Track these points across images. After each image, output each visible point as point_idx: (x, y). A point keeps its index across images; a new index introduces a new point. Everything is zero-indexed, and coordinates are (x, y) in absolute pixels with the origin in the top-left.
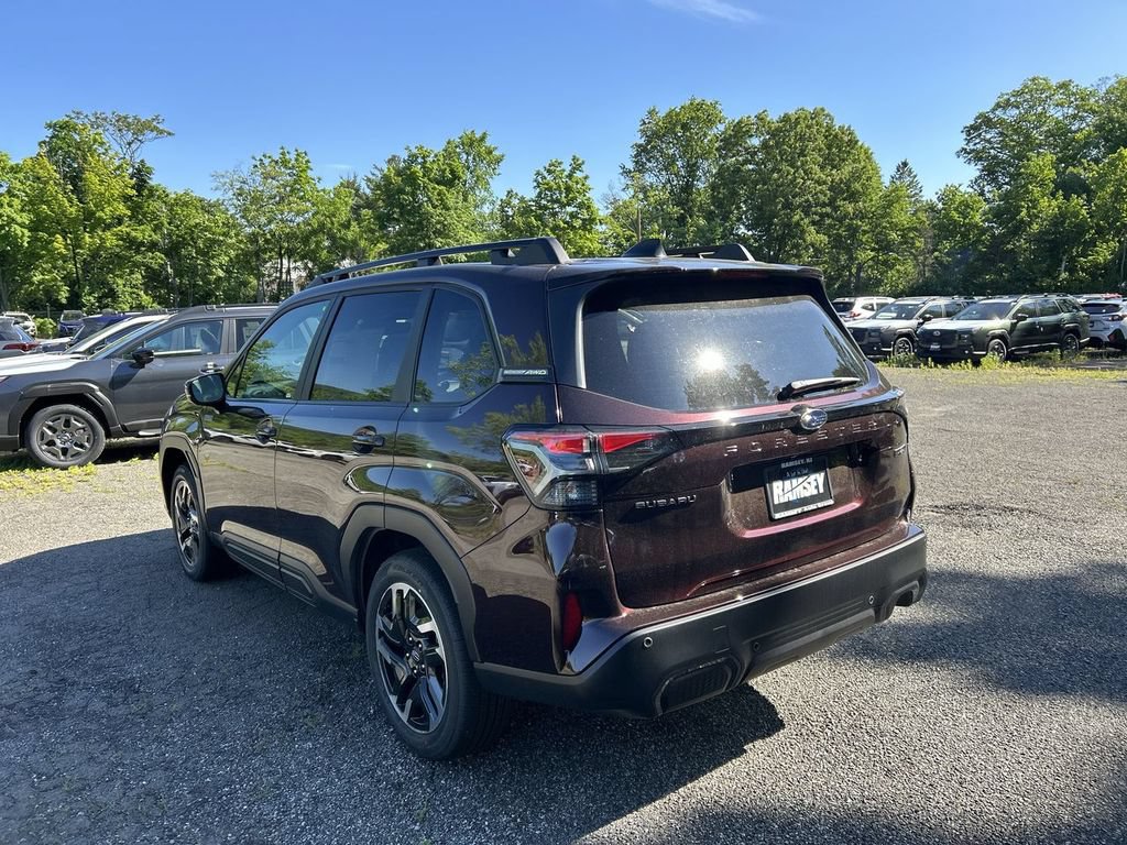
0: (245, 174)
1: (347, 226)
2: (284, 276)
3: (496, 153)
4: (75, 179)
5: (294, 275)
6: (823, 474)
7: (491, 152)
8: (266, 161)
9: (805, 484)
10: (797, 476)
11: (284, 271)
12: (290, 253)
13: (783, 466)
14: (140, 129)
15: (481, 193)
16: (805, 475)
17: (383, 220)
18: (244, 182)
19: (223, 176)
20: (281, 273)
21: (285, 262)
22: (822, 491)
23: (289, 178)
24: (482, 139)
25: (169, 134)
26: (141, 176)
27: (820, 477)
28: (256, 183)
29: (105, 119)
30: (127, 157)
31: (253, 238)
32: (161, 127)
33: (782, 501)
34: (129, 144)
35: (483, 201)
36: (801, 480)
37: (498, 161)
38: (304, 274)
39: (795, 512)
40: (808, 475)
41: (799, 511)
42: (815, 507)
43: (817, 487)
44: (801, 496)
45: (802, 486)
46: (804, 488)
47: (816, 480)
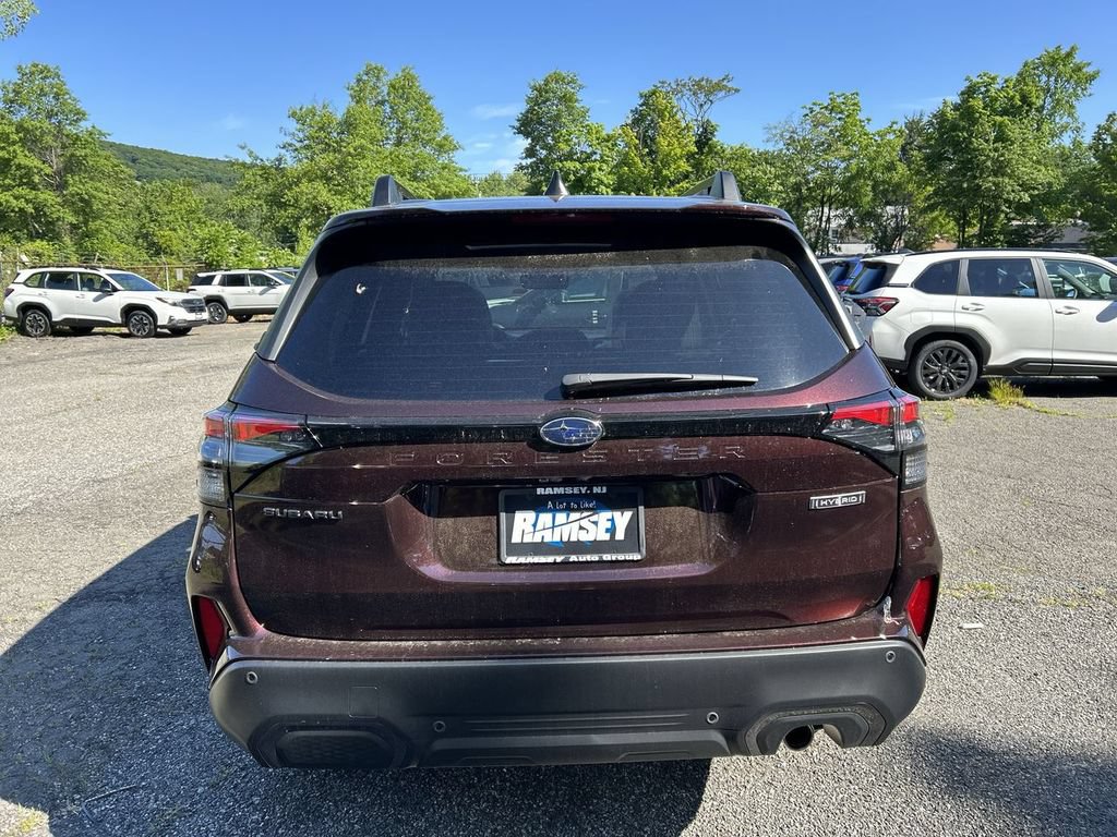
0: (795, 123)
1: (891, 167)
2: (824, 224)
3: (1089, 70)
4: (647, 141)
5: (833, 225)
6: (628, 514)
7: (1080, 69)
8: (817, 109)
9: (584, 523)
10: (569, 509)
11: (824, 219)
12: (831, 201)
13: (540, 491)
14: (708, 90)
15: (1061, 119)
16: (587, 509)
17: (934, 161)
18: (793, 132)
19: (776, 128)
20: (821, 219)
21: (826, 210)
22: (620, 535)
23: (839, 123)
24: (1069, 55)
25: (737, 91)
26: (707, 135)
27: (622, 519)
28: (805, 131)
29: (684, 86)
30: (699, 118)
31: (797, 188)
32: (730, 85)
33: (528, 539)
34: (701, 105)
35: (1064, 129)
36: (574, 516)
37: (1091, 78)
38: (844, 222)
39: (550, 559)
40: (595, 510)
41: (559, 559)
42: (595, 558)
43: (612, 531)
44: (573, 539)
45: (576, 525)
46: (581, 528)
47: (612, 520)
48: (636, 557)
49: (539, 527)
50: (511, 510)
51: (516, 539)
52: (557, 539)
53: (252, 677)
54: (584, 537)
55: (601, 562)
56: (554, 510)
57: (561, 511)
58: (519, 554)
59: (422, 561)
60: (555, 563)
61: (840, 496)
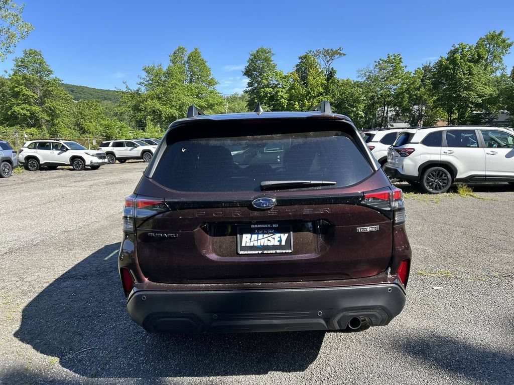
0: (371, 68)
1: (418, 89)
2: (385, 115)
3: (508, 42)
4: (304, 78)
5: (390, 114)
6: (286, 235)
7: (504, 41)
8: (381, 62)
9: (270, 238)
10: (264, 233)
11: (385, 112)
12: (389, 104)
13: (252, 226)
14: (331, 54)
15: (496, 64)
16: (271, 233)
17: (436, 85)
18: (370, 73)
19: (362, 71)
20: (384, 112)
21: (386, 108)
22: (283, 243)
23: (391, 68)
24: (500, 34)
25: (344, 55)
26: (331, 75)
27: (284, 237)
28: (376, 72)
29: (320, 52)
30: (327, 67)
31: (372, 98)
32: (341, 52)
33: (248, 245)
34: (328, 61)
35: (497, 69)
37: (510, 45)
38: (394, 113)
39: (257, 252)
40: (274, 233)
41: (260, 252)
42: (274, 252)
43: (280, 241)
44: (265, 244)
45: (266, 239)
46: (268, 240)
47: (280, 237)
48: (290, 251)
49: (252, 240)
50: (241, 234)
51: (243, 244)
52: (259, 244)
53: (144, 298)
54: (270, 244)
55: (276, 253)
56: (258, 233)
57: (260, 233)
58: (245, 250)
59: (207, 253)
60: (258, 254)
61: (369, 227)
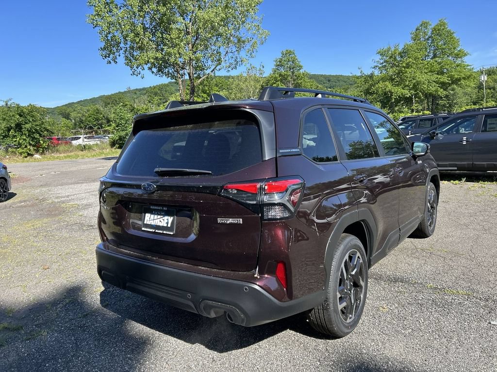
6: (172, 218)
9: (161, 219)
10: (158, 214)
13: (152, 207)
16: (162, 215)
22: (169, 226)
27: (171, 219)
33: (148, 223)
36: (159, 217)
39: (151, 230)
40: (164, 215)
41: (153, 231)
42: (162, 232)
43: (167, 223)
44: (158, 225)
45: (159, 220)
46: (160, 221)
47: (168, 219)
48: (172, 233)
49: (151, 219)
50: (145, 213)
51: (145, 222)
54: (161, 224)
55: (163, 233)
56: (154, 214)
57: (156, 214)
58: (146, 227)
60: (152, 232)
61: (230, 219)
